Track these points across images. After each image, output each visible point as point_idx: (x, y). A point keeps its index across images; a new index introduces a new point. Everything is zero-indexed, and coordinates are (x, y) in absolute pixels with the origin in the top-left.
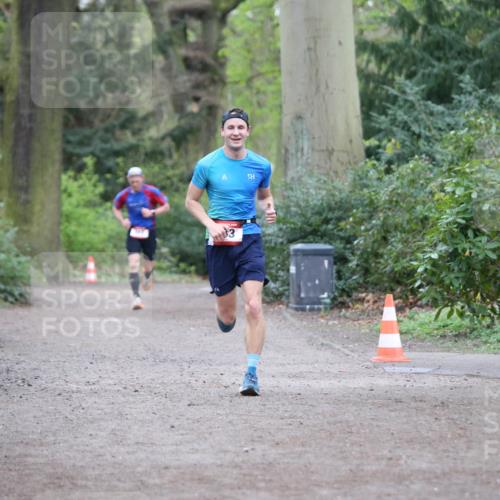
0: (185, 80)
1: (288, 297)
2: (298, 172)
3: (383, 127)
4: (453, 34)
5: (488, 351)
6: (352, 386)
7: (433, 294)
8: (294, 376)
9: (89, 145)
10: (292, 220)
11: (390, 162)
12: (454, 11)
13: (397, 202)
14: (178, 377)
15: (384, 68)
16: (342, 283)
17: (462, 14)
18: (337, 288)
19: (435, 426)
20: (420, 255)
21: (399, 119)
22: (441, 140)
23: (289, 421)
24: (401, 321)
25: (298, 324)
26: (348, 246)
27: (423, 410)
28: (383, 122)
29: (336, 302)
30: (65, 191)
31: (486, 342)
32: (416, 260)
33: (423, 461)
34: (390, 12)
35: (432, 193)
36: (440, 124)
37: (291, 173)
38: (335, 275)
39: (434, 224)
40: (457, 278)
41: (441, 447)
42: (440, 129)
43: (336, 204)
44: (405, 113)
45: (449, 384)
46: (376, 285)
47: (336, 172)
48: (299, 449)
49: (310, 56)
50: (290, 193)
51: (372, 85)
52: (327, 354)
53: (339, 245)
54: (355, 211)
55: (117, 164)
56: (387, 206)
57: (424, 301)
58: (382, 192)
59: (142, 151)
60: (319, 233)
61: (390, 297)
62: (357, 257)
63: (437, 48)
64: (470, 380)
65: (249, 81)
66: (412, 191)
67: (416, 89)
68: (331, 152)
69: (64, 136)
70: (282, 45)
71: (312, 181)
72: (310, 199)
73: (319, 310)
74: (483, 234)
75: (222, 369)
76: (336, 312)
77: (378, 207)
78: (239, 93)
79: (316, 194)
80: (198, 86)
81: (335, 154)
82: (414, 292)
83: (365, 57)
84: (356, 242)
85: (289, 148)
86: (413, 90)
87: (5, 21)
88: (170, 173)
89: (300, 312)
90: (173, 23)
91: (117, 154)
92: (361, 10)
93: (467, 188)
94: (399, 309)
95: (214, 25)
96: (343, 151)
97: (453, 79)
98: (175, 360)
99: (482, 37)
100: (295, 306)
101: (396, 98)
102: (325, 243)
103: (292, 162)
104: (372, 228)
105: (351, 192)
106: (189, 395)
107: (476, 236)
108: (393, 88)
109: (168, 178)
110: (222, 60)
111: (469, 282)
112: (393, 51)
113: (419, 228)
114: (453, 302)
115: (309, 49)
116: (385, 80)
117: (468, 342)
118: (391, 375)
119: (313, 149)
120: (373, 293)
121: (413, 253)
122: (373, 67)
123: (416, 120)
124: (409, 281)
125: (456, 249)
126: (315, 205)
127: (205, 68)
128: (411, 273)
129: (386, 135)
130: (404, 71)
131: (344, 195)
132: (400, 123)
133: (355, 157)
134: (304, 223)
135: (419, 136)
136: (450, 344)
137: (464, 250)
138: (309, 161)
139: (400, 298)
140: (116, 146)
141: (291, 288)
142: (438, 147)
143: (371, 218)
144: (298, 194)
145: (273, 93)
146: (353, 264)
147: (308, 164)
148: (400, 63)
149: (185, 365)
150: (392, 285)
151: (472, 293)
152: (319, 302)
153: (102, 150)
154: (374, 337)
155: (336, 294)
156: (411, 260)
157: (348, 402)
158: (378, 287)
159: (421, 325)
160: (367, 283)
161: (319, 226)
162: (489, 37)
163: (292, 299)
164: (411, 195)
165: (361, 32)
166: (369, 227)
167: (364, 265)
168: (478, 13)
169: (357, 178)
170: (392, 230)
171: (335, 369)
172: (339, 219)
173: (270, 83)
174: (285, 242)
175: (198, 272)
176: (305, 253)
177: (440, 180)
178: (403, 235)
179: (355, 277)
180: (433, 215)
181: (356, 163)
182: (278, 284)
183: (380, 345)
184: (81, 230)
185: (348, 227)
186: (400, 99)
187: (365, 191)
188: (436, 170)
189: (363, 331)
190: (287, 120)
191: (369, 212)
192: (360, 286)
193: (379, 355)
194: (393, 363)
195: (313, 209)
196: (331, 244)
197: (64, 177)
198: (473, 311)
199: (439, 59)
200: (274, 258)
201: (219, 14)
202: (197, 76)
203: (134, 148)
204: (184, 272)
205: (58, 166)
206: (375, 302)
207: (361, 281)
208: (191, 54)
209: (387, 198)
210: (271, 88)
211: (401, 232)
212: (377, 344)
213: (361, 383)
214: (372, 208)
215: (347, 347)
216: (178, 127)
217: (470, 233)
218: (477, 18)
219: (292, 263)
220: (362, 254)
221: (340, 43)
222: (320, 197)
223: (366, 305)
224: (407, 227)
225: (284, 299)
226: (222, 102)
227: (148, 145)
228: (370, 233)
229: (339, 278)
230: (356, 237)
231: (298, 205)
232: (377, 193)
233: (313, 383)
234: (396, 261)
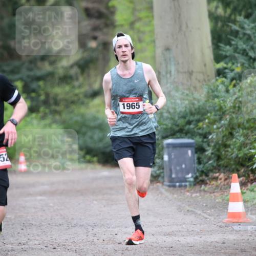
0: (87, 24)
1: (163, 177)
2: (167, 88)
3: (228, 54)
6: (209, 240)
8: (169, 234)
9: (18, 72)
10: (164, 123)
11: (232, 80)
13: (239, 107)
14: (85, 237)
15: (229, 11)
16: (201, 166)
18: (198, 170)
21: (240, 47)
24: (245, 193)
25: (170, 196)
26: (205, 140)
28: (228, 51)
29: (198, 181)
32: (254, 149)
38: (196, 161)
43: (195, 110)
44: (244, 44)
46: (226, 167)
47: (195, 87)
49: (174, 4)
51: (220, 24)
52: (190, 218)
53: (198, 139)
54: (209, 115)
55: (39, 86)
56: (231, 110)
58: (228, 100)
59: (57, 76)
60: (184, 131)
61: (235, 175)
62: (211, 148)
65: (132, 24)
67: (253, 25)
68: (191, 73)
71: (178, 95)
72: (177, 107)
73: (186, 186)
75: (116, 230)
76: (197, 187)
77: (225, 111)
79: (181, 103)
80: (95, 29)
81: (194, 74)
83: (214, 4)
84: (210, 137)
85: (161, 71)
86: (250, 26)
88: (77, 91)
89: (172, 188)
91: (39, 79)
94: (243, 184)
96: (200, 72)
98: (83, 225)
100: (168, 184)
101: (237, 32)
102: (189, 138)
104: (222, 126)
105: (206, 101)
106: (93, 251)
108: (235, 24)
109: (76, 95)
110: (112, 10)
116: (229, 20)
118: (238, 232)
119: (178, 72)
120: (224, 173)
121: (251, 143)
122: (220, 11)
123: (252, 48)
124: (250, 164)
126: (181, 112)
127: (100, 15)
128: (250, 158)
129: (231, 60)
130: (243, 13)
131: (201, 103)
132: (241, 50)
133: (208, 76)
134: (173, 124)
135: (254, 59)
138: (176, 80)
139: (244, 176)
140: (38, 73)
141: (165, 170)
143: (221, 119)
145: (150, 31)
146: (209, 152)
148: (240, 8)
149: (90, 229)
150: (238, 167)
152: (185, 180)
153: (28, 76)
154: (225, 206)
155: (198, 174)
156: (251, 149)
157: (207, 252)
158: (228, 168)
160: (219, 166)
161: (183, 126)
163: (166, 179)
166: (219, 126)
167: (217, 153)
169: (210, 91)
170: (236, 127)
171: (197, 229)
172: (198, 121)
173: (146, 25)
174: (160, 138)
175: (99, 162)
176: (174, 146)
178: (245, 131)
179: (210, 162)
181: (209, 80)
182: (156, 168)
183: (230, 211)
185: (205, 126)
186: (240, 33)
187: (216, 100)
189: (217, 200)
190: (159, 51)
191: (220, 115)
192: (215, 168)
193: (229, 217)
194: (239, 223)
195: (179, 114)
196: (193, 139)
202: (94, 22)
203: (51, 75)
204: (89, 162)
206: (226, 179)
207: (215, 165)
208: (90, 5)
209: (232, 105)
210: (147, 29)
211: (243, 129)
212: (227, 210)
213: (216, 238)
214: (222, 113)
215: (205, 213)
216: (82, 59)
219: (165, 154)
220: (215, 146)
222: (184, 105)
223: (219, 182)
224: (247, 125)
225: (160, 179)
227: (61, 72)
228: (220, 130)
229: (199, 163)
230: (210, 133)
231: (168, 112)
232: (224, 101)
233: (181, 239)
234: (240, 149)
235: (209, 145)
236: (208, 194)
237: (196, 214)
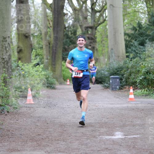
0: (88, 41)
2: (112, 61)
3: (130, 51)
4: (144, 31)
5: (152, 98)
6: (123, 106)
7: (141, 86)
8: (111, 104)
10: (111, 71)
11: (131, 59)
12: (144, 27)
13: (133, 67)
15: (130, 39)
16: (121, 84)
17: (146, 27)
19: (141, 114)
20: (138, 78)
21: (133, 49)
22: (142, 54)
23: (110, 114)
24: (134, 92)
25: (112, 93)
27: (138, 111)
30: (63, 65)
31: (152, 97)
33: (138, 122)
34: (131, 27)
35: (140, 65)
36: (142, 50)
37: (110, 61)
38: (120, 83)
39: (141, 72)
40: (146, 83)
41: (142, 119)
42: (142, 52)
43: (120, 67)
44: (135, 48)
45: (144, 105)
46: (128, 84)
47: (120, 61)
48: (112, 119)
50: (110, 65)
51: (127, 42)
52: (118, 99)
54: (124, 69)
56: (131, 68)
57: (139, 88)
60: (116, 74)
61: (131, 87)
63: (141, 34)
64: (149, 105)
65: (102, 41)
66: (136, 64)
67: (137, 43)
68: (119, 57)
69: (62, 53)
70: (108, 34)
71: (115, 63)
72: (115, 66)
73: (116, 90)
74: (151, 74)
75: (96, 103)
76: (120, 90)
78: (99, 44)
80: (91, 43)
82: (137, 86)
83: (126, 36)
85: (110, 56)
86: (136, 43)
87: (50, 29)
89: (112, 91)
90: (85, 30)
92: (125, 27)
93: (148, 64)
94: (134, 90)
95: (94, 30)
96: (121, 56)
97: (144, 41)
99: (150, 32)
100: (111, 89)
101: (132, 45)
103: (111, 59)
107: (150, 74)
108: (132, 43)
110: (96, 37)
111: (148, 84)
112: (132, 35)
113: (138, 72)
114: (145, 88)
115: (114, 35)
116: (130, 41)
117: (148, 97)
118: (132, 104)
119: (115, 56)
120: (128, 86)
122: (128, 38)
123: (137, 50)
124: (136, 84)
125: (145, 77)
127: (92, 39)
128: (136, 82)
129: (131, 53)
130: (134, 39)
131: (122, 66)
133: (124, 57)
134: (113, 72)
135: (137, 53)
136: (144, 97)
137: (147, 77)
139: (134, 87)
141: (110, 85)
142: (141, 55)
143: (127, 70)
144: (112, 65)
145: (107, 44)
146: (124, 80)
147: (114, 59)
148: (133, 38)
150: (132, 85)
151: (149, 86)
152: (116, 88)
154: (128, 96)
155: (120, 87)
156: (136, 79)
157: (123, 109)
159: (138, 93)
161: (116, 72)
162: (152, 32)
164: (136, 65)
165: (125, 31)
167: (126, 80)
168: (150, 27)
169: (124, 62)
170: (132, 73)
171: (120, 103)
172: (121, 71)
173: (106, 42)
174: (109, 76)
176: (113, 78)
177: (142, 62)
178: (134, 74)
179: (124, 83)
180: (141, 70)
181: (124, 59)
182: (108, 84)
183: (130, 97)
184: (66, 73)
185: (123, 72)
187: (126, 65)
188: (141, 60)
189: (126, 94)
190: (110, 50)
192: (125, 85)
193: (129, 99)
194: (132, 101)
195: (115, 68)
196: (119, 76)
197: (62, 62)
198: (149, 90)
199: (142, 37)
200: (107, 79)
201: (95, 28)
202: (90, 41)
205: (61, 60)
206: (128, 88)
208: (89, 36)
209: (131, 66)
210: (106, 43)
213: (125, 105)
214: (128, 68)
215: (122, 98)
217: (148, 73)
218: (149, 28)
219: (111, 80)
221: (121, 33)
223: (126, 89)
224: (135, 72)
225: (109, 88)
226: (96, 46)
228: (127, 73)
229: (121, 83)
230: (124, 75)
231: (112, 68)
232: (129, 65)
233: (115, 105)
234: (133, 79)
235: (124, 78)
236: (123, 93)
237: (119, 98)
